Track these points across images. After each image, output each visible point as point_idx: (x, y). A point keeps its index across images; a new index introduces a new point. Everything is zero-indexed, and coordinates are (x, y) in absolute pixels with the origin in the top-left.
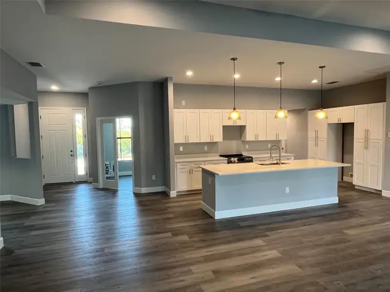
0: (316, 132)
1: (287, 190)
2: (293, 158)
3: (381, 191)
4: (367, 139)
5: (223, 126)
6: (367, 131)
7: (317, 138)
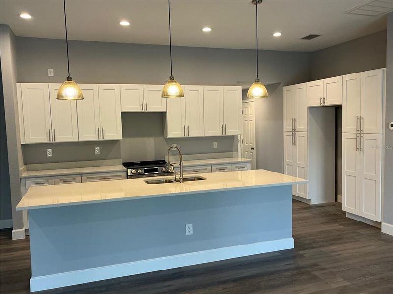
0: (294, 120)
1: (189, 230)
2: (249, 165)
3: (380, 224)
4: (359, 133)
5: (123, 113)
6: (359, 119)
7: (294, 130)
